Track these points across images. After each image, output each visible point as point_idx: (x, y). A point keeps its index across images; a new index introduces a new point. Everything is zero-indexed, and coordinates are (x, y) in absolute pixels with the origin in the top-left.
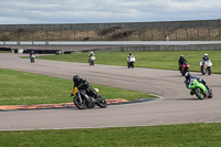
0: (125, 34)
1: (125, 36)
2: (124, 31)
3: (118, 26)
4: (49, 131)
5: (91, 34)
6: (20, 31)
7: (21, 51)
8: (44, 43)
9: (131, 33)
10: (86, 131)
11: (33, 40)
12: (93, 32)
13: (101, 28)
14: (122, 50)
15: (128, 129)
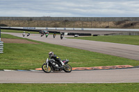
0: (132, 24)
1: (132, 25)
2: (131, 22)
3: (128, 19)
4: (83, 84)
5: (111, 24)
6: (66, 22)
7: (66, 34)
8: (80, 29)
9: (135, 23)
10: (106, 85)
11: (74, 27)
12: (111, 23)
13: (117, 20)
14: (130, 35)
15: (133, 84)
